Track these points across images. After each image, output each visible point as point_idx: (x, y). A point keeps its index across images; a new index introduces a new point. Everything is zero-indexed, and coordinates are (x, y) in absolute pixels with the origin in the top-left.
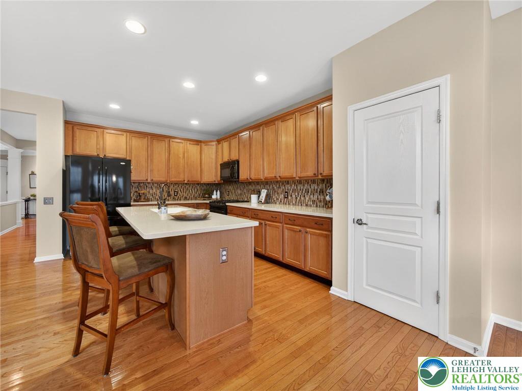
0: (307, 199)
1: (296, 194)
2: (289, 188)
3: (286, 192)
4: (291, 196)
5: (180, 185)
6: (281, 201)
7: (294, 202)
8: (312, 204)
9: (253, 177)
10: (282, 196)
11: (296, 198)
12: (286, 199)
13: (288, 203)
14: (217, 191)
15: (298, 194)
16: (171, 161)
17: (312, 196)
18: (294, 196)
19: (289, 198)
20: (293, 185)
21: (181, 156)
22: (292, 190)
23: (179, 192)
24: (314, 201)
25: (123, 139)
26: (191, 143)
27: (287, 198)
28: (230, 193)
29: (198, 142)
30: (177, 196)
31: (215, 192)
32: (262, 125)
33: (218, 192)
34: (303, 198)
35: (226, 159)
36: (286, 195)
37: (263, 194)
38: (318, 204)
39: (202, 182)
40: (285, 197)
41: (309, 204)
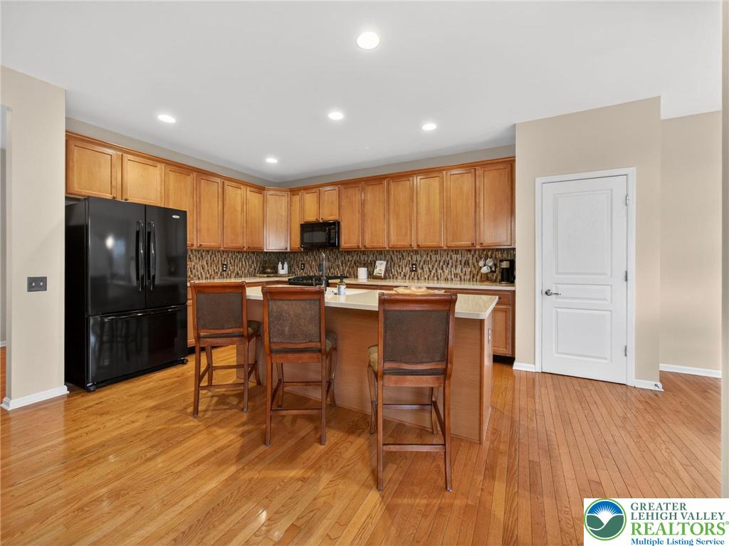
0: (447, 272)
1: (430, 266)
2: (419, 259)
3: (413, 265)
4: (422, 269)
5: (230, 254)
6: (405, 276)
7: (426, 277)
8: (453, 277)
9: (368, 244)
10: (408, 269)
11: (430, 271)
12: (413, 273)
13: (416, 278)
14: (283, 264)
15: (433, 266)
16: (226, 216)
17: (453, 269)
18: (426, 269)
19: (419, 271)
20: (425, 256)
21: (239, 208)
22: (422, 261)
23: (229, 265)
24: (456, 275)
25: (156, 174)
26: (252, 189)
27: (416, 271)
28: (307, 265)
29: (260, 189)
30: (226, 271)
31: (280, 265)
32: (387, 178)
33: (286, 266)
34: (440, 271)
35: (311, 217)
36: (413, 268)
37: (380, 267)
38: (463, 278)
39: (265, 250)
40: (413, 271)
41: (449, 277)
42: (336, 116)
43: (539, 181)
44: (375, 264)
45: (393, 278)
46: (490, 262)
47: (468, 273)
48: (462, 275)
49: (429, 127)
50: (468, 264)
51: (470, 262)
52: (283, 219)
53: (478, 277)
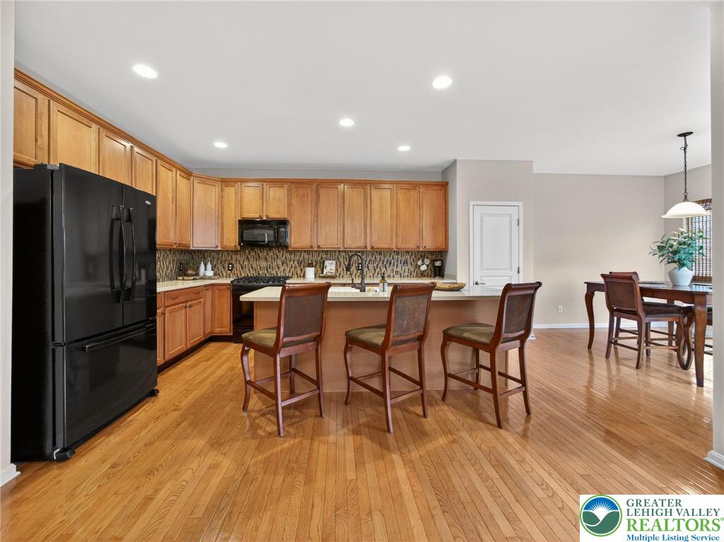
0: (389, 270)
1: (375, 265)
3: (359, 264)
4: (368, 268)
7: (371, 274)
9: (322, 244)
11: (375, 270)
14: (206, 265)
15: (377, 265)
17: (395, 268)
18: (371, 266)
19: (365, 270)
20: (370, 256)
22: (368, 261)
24: (397, 273)
26: (182, 174)
27: (362, 269)
31: (202, 266)
32: (342, 183)
33: (209, 266)
34: (383, 270)
35: (252, 213)
36: (359, 266)
37: (330, 267)
38: (402, 275)
39: (192, 248)
40: (359, 269)
41: (391, 274)
42: (347, 122)
43: (472, 203)
44: (324, 264)
45: (339, 277)
46: (427, 261)
47: (407, 270)
48: (402, 272)
49: (404, 148)
50: (407, 263)
51: (409, 261)
52: (213, 211)
53: (415, 274)
